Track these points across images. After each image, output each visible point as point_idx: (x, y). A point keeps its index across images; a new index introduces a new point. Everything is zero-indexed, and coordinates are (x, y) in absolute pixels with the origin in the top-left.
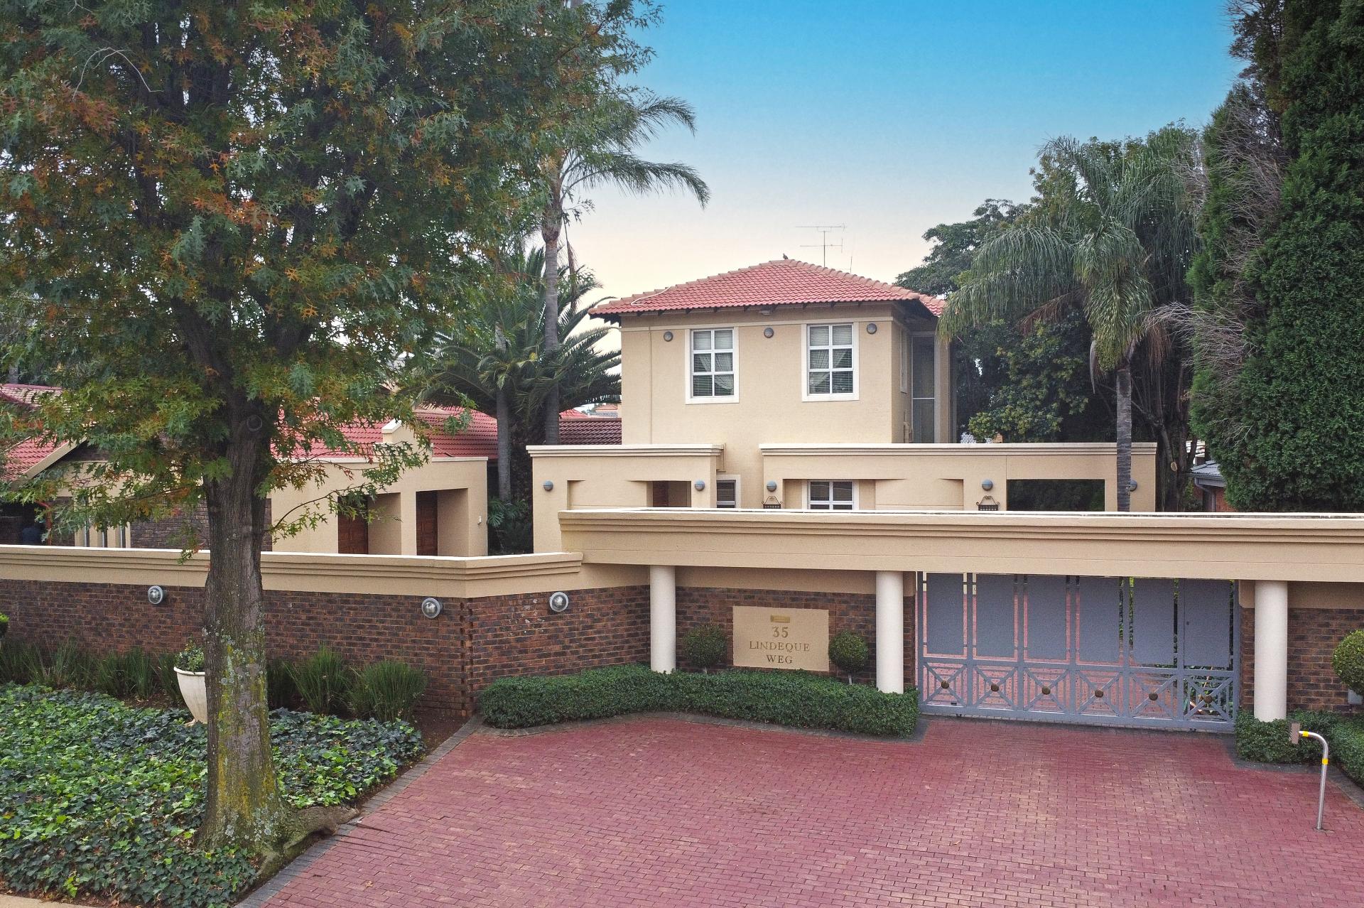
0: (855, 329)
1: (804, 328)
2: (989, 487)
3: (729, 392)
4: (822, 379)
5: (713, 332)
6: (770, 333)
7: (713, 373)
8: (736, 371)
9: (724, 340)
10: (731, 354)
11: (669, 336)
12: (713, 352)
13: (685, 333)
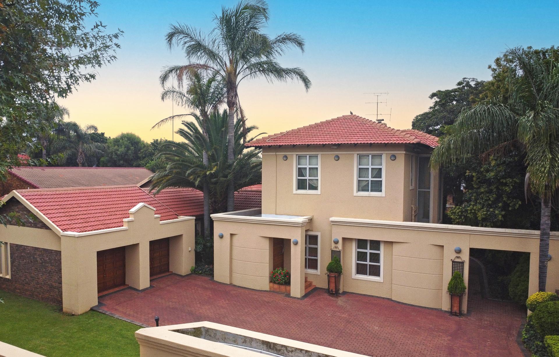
0: (384, 157)
1: (355, 156)
2: (459, 251)
3: (316, 188)
4: (364, 184)
5: (308, 156)
6: (337, 158)
7: (308, 178)
8: (319, 178)
9: (314, 161)
10: (317, 168)
11: (286, 158)
12: (308, 167)
13: (293, 156)
